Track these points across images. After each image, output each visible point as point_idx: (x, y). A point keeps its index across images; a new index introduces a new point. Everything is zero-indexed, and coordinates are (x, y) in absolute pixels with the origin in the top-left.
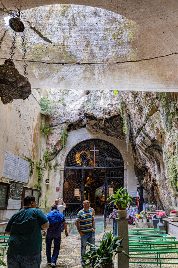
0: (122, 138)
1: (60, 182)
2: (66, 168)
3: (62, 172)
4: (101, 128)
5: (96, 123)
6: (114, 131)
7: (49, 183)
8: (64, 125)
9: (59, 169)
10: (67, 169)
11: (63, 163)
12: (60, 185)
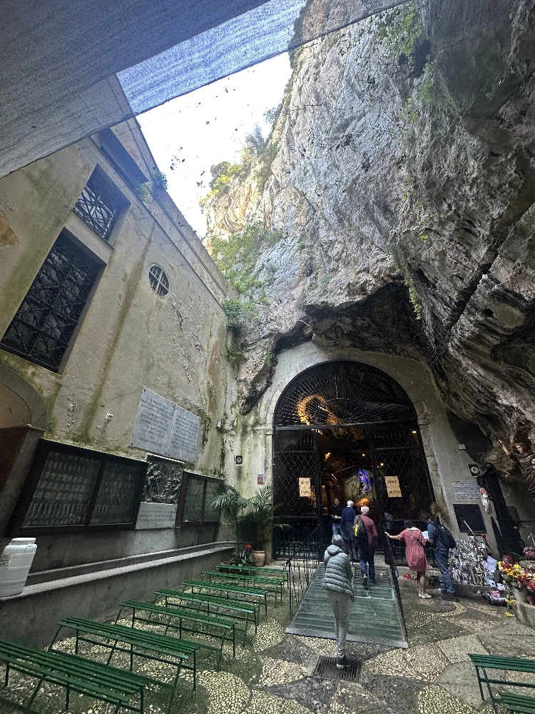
0: (398, 350)
1: (266, 462)
2: (277, 428)
3: (270, 438)
4: (346, 332)
5: (333, 325)
6: (379, 336)
7: (241, 463)
8: (267, 340)
9: (262, 432)
10: (280, 431)
11: (270, 419)
12: (266, 469)
